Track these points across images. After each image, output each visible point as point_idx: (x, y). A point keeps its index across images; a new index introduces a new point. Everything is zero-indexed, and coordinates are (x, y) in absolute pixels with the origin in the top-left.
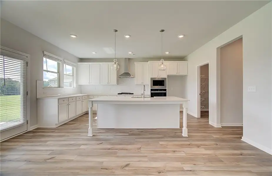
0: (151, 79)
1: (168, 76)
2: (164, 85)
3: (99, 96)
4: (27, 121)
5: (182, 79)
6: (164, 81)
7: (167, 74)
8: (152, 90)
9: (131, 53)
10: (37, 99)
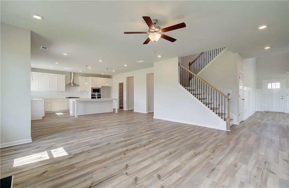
0: (92, 88)
1: (102, 87)
2: (99, 92)
5: (108, 88)
6: (99, 89)
7: (102, 85)
8: (92, 95)
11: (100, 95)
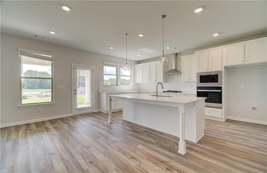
0: (198, 73)
2: (217, 82)
3: (147, 93)
4: (93, 106)
6: (217, 75)
7: (225, 65)
8: (198, 88)
9: (169, 48)
10: (99, 93)
11: (220, 88)
